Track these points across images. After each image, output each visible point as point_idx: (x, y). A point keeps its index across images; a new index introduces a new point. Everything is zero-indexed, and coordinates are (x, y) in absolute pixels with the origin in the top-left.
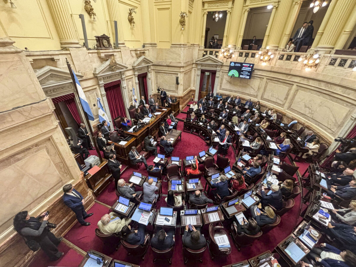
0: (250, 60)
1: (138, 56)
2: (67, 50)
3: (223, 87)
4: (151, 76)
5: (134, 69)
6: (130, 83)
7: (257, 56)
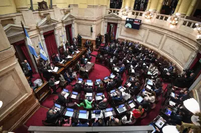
0: (139, 18)
1: (66, 14)
2: (20, 13)
3: (122, 34)
4: (75, 27)
5: (62, 22)
6: (60, 31)
7: (143, 15)
